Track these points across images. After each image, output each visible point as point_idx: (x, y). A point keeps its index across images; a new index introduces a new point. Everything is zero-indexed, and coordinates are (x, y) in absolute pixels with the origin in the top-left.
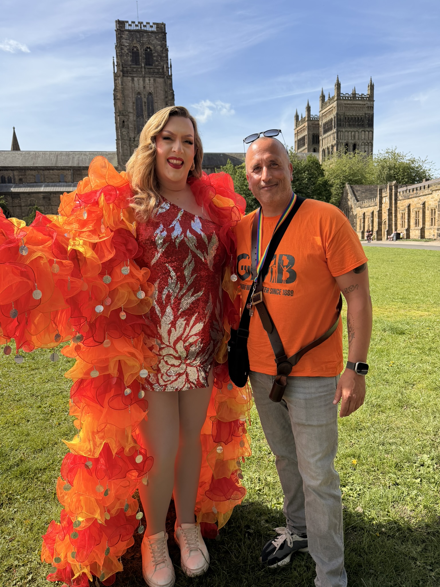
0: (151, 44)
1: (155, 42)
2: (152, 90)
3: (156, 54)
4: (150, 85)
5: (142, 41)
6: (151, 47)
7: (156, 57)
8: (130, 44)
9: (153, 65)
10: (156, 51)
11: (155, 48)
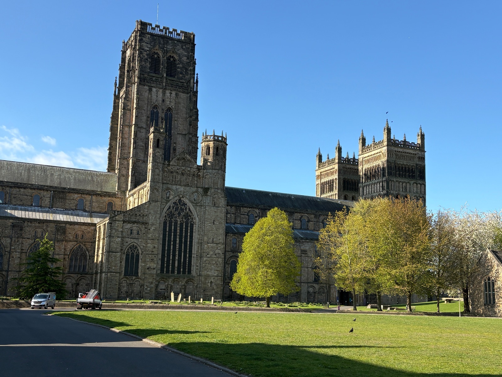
0: (177, 53)
1: (181, 51)
2: (172, 105)
3: (181, 66)
4: (170, 99)
5: (165, 49)
6: (175, 56)
7: (181, 68)
8: (152, 48)
9: (176, 77)
10: (181, 62)
11: (180, 58)
